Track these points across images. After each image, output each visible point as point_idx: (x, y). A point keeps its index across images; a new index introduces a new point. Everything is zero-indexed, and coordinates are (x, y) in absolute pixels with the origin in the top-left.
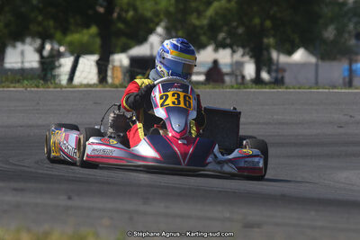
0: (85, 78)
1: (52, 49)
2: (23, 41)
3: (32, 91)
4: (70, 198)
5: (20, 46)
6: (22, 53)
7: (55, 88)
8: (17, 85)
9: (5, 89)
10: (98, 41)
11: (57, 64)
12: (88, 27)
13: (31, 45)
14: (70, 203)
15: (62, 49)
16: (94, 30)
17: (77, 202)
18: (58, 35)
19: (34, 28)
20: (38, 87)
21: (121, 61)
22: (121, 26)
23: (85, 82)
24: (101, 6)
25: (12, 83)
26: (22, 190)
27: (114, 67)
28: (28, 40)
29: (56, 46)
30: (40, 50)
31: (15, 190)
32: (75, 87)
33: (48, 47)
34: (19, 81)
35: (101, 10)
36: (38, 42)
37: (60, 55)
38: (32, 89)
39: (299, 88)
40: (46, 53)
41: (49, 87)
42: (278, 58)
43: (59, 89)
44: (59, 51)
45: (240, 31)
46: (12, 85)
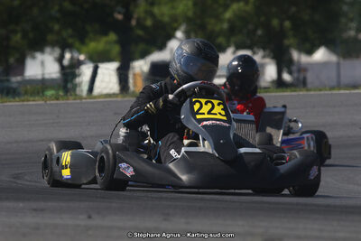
0: (105, 88)
1: (72, 58)
2: (42, 51)
3: (51, 104)
4: (90, 217)
5: (39, 56)
6: (43, 63)
7: (75, 99)
8: (36, 98)
9: (25, 103)
10: (116, 49)
11: (77, 71)
12: (105, 33)
13: (50, 54)
14: (90, 222)
15: (82, 57)
16: (112, 37)
17: (97, 221)
18: (77, 44)
19: (50, 37)
20: (57, 99)
21: (141, 68)
22: (140, 32)
23: (105, 92)
24: (119, 13)
25: (31, 95)
26: (42, 210)
27: (134, 75)
28: (48, 50)
29: (76, 55)
30: (60, 60)
31: (35, 210)
32: (95, 97)
33: (68, 56)
34: (38, 93)
35: (120, 17)
36: (57, 52)
37: (80, 63)
38: (52, 102)
39: (320, 90)
40: (66, 62)
41: (68, 99)
42: (300, 57)
43: (79, 101)
44: (78, 60)
45: (259, 32)
46: (32, 99)
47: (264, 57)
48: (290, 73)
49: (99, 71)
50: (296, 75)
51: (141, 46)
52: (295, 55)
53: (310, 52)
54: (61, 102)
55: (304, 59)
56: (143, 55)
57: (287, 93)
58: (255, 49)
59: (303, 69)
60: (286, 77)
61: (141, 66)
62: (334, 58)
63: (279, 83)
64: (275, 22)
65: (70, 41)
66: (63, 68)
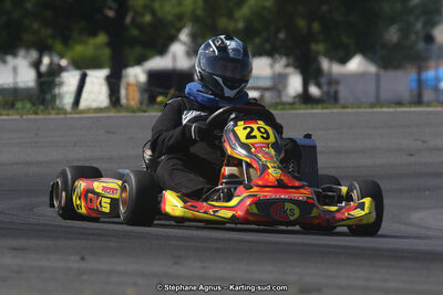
0: (94, 100)
1: (51, 64)
2: (15, 55)
3: (29, 120)
4: (83, 259)
5: (10, 59)
6: (15, 70)
7: (58, 114)
8: (11, 112)
10: (107, 52)
11: (57, 80)
12: (94, 34)
13: (25, 57)
14: (84, 265)
15: (64, 62)
16: (102, 38)
17: (92, 263)
18: (59, 46)
19: (27, 37)
20: (36, 113)
21: (136, 76)
22: (135, 32)
23: (95, 105)
24: (110, 9)
25: (4, 108)
26: (23, 249)
27: (128, 85)
28: (22, 52)
29: (56, 59)
30: (37, 65)
32: (83, 112)
33: (46, 61)
34: (12, 106)
35: (111, 14)
36: (34, 54)
37: (61, 69)
38: (30, 117)
39: (359, 107)
40: (43, 68)
41: (50, 114)
42: (331, 67)
43: (62, 116)
44: (60, 66)
45: (282, 36)
46: (4, 112)
47: (287, 65)
48: (319, 85)
49: (88, 80)
50: (325, 88)
51: (138, 50)
52: (325, 64)
53: (344, 60)
54: (40, 117)
55: (336, 69)
56: (139, 61)
57: (318, 110)
58: (277, 56)
59: (334, 81)
60: (314, 90)
61: (136, 75)
62: (372, 69)
63: (305, 98)
64: (302, 23)
65: (50, 41)
66: (39, 75)
